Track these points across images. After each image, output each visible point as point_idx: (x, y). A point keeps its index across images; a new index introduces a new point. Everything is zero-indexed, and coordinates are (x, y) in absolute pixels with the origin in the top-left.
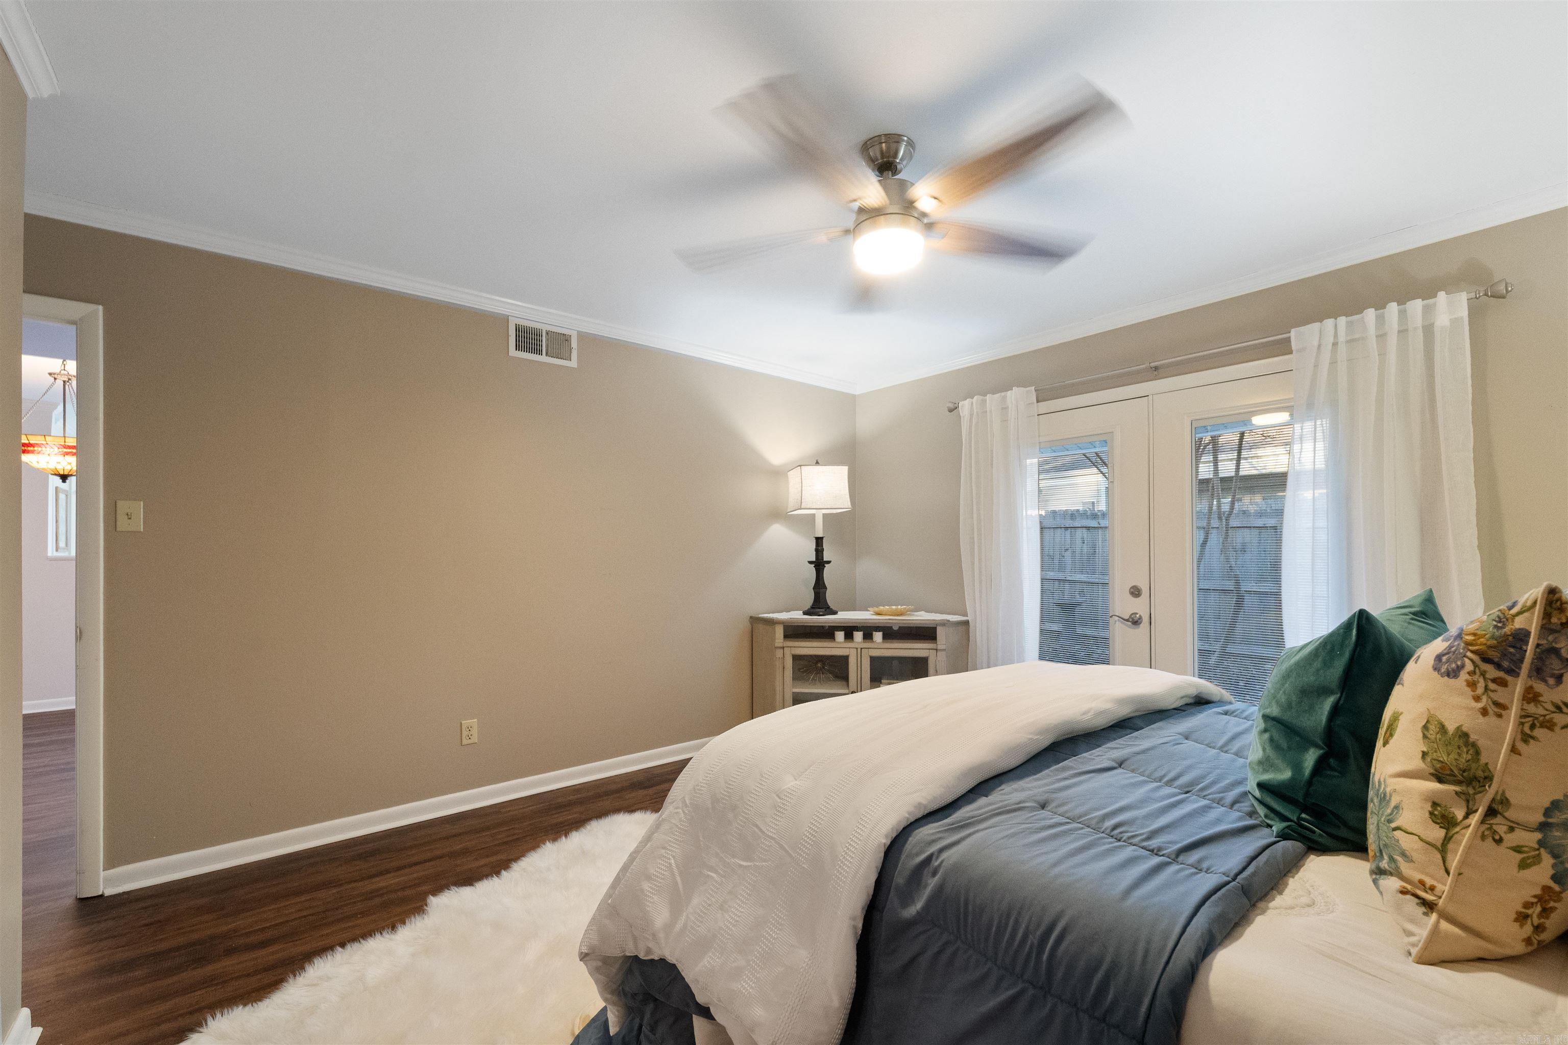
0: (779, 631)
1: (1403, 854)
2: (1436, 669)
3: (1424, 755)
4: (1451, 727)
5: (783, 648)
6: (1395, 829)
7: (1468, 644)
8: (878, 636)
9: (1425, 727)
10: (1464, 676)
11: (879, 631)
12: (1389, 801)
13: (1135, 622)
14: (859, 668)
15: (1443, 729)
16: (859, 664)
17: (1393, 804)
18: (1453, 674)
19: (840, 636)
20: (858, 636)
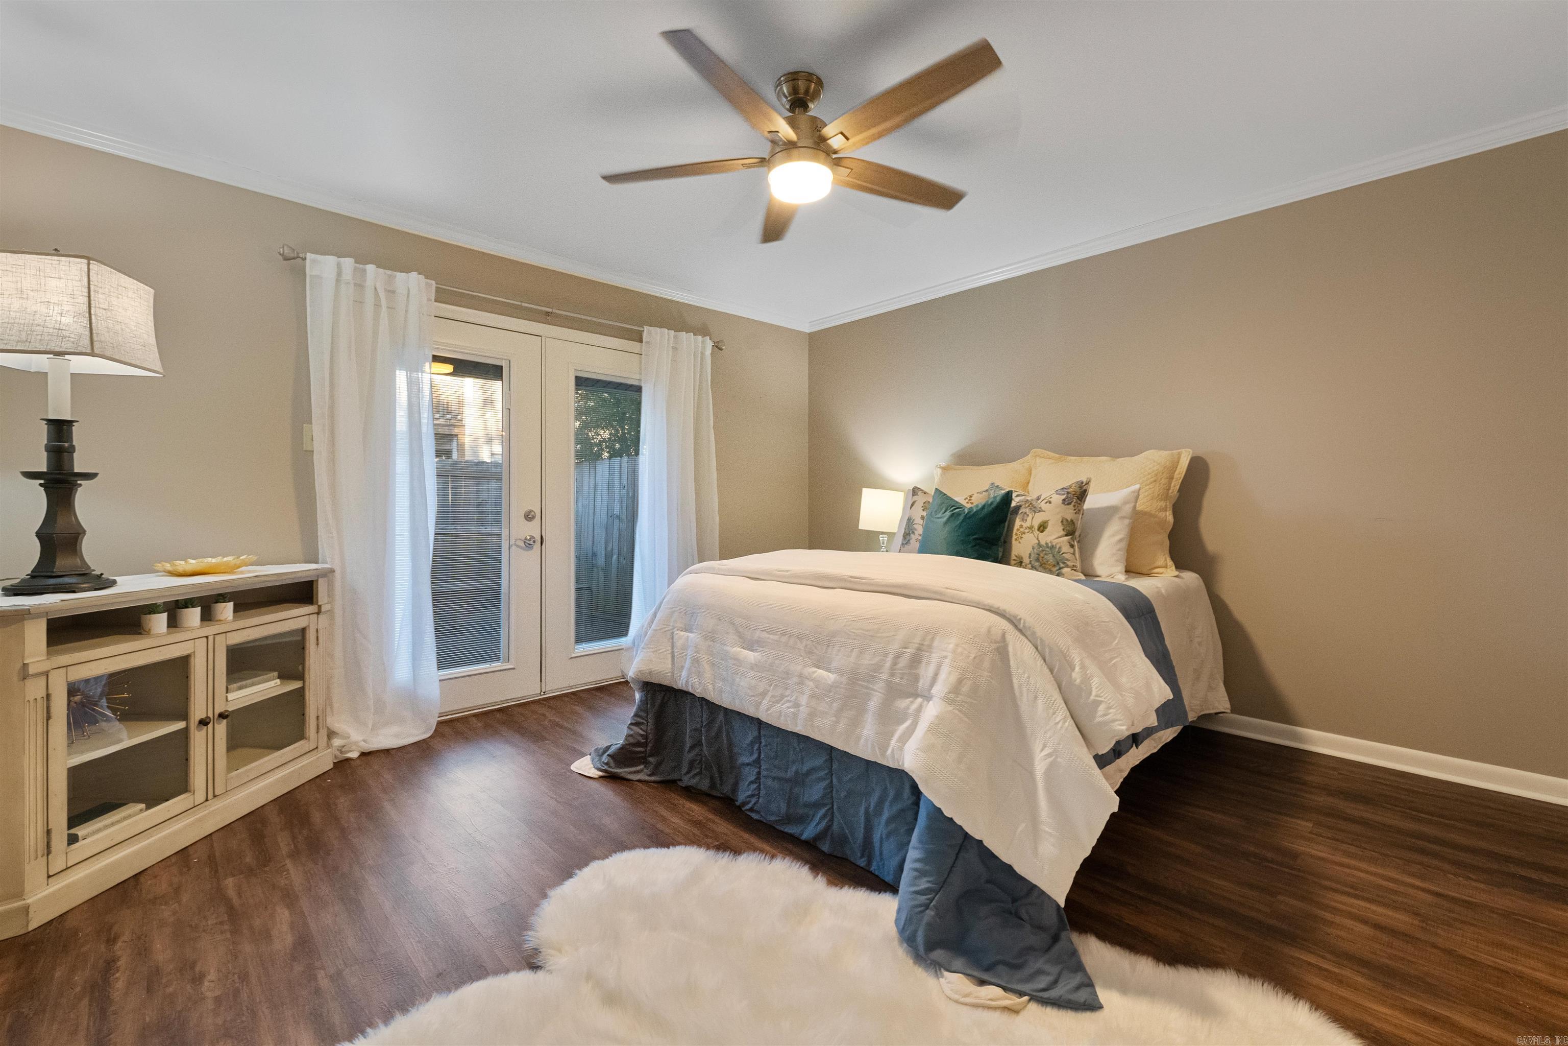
0: (36, 633)
1: (1067, 560)
2: (1063, 503)
3: (1063, 529)
4: (1069, 520)
5: (46, 674)
6: (1063, 554)
7: (1074, 494)
8: (226, 610)
9: (1062, 522)
10: (1073, 504)
11: (229, 601)
12: (1056, 548)
13: (528, 544)
14: (211, 673)
15: (1067, 520)
16: (211, 667)
17: (1058, 547)
18: (1069, 504)
19: (160, 622)
20: (193, 615)
